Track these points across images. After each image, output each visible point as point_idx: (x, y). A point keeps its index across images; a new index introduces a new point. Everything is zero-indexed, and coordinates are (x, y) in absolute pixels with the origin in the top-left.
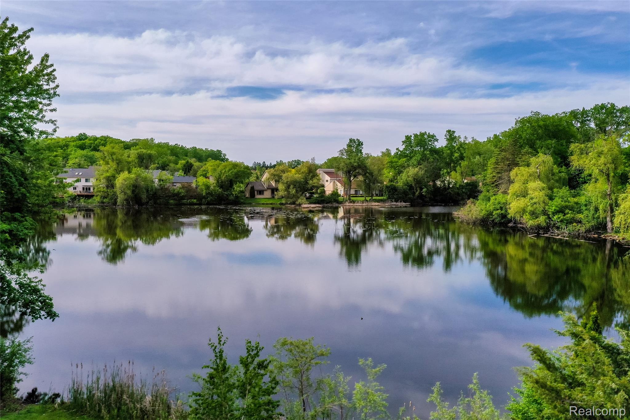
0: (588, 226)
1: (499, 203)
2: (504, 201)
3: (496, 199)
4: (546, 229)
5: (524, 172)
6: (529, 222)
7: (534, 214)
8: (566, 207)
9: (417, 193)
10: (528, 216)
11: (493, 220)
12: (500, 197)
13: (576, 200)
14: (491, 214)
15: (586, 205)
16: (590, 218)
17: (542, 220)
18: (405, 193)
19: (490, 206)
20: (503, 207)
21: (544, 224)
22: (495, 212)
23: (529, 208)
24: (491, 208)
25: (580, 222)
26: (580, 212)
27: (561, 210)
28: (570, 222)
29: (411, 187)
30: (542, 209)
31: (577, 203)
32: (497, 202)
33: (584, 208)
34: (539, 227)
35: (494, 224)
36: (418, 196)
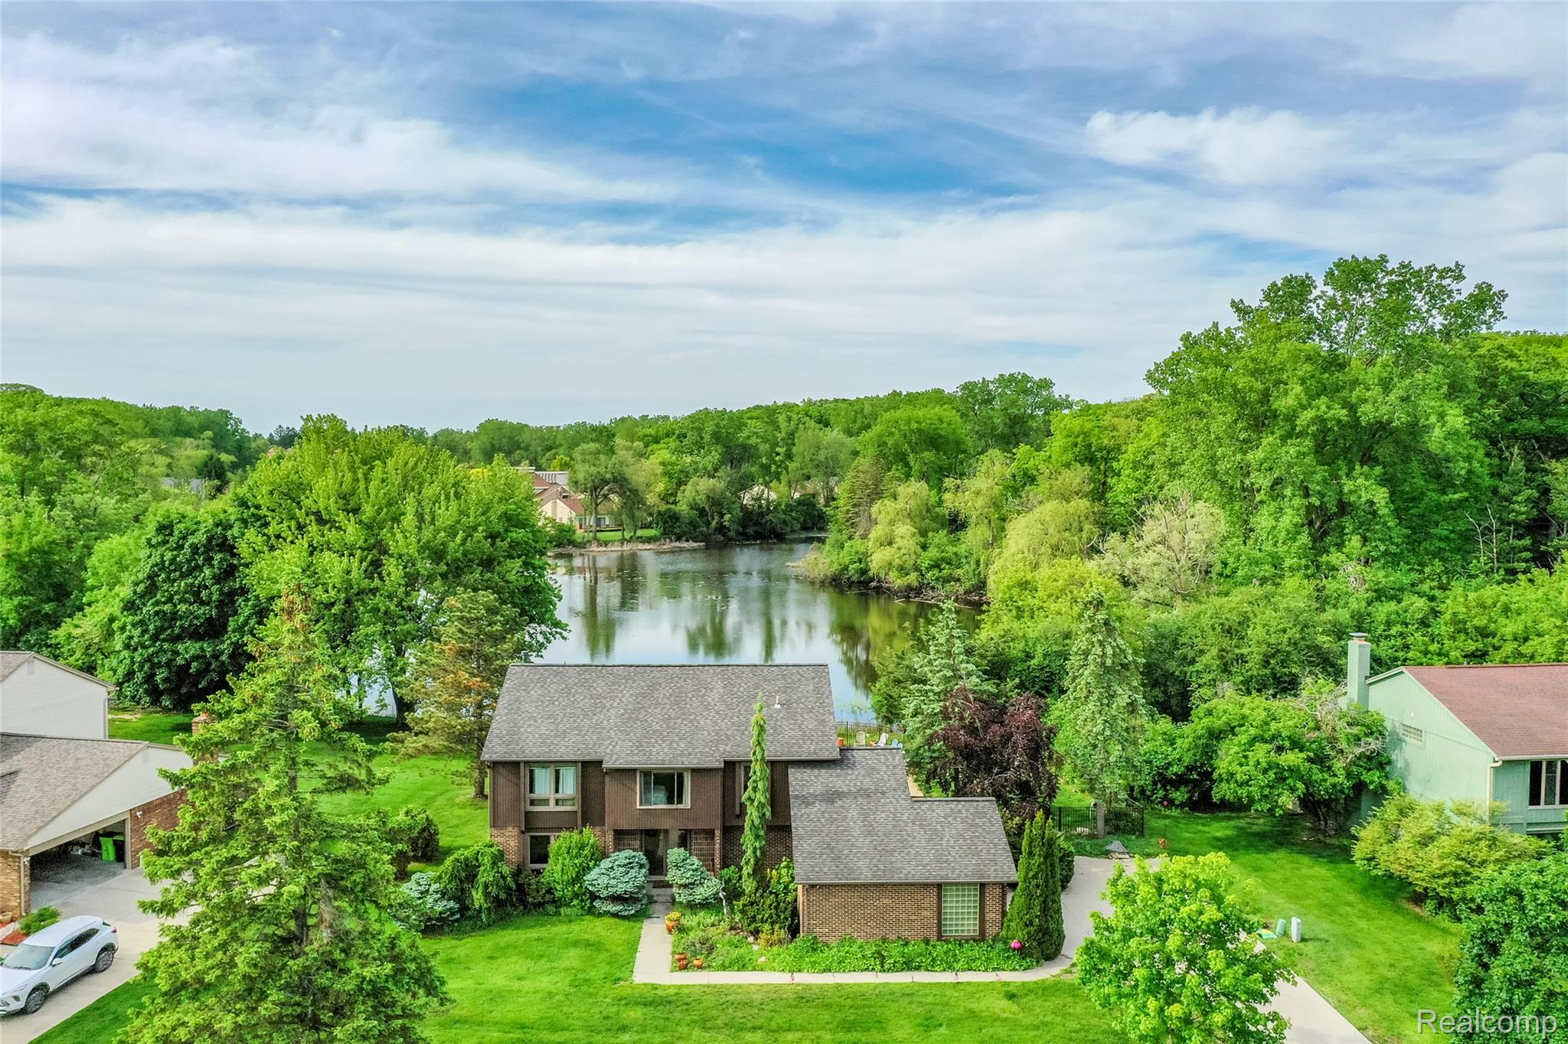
0: (968, 585)
1: (857, 553)
2: (862, 550)
3: (852, 547)
4: (918, 591)
5: (889, 509)
6: (897, 581)
7: (902, 570)
8: (943, 559)
9: (714, 523)
10: (896, 573)
11: (849, 579)
12: (857, 544)
13: (955, 549)
14: (846, 568)
15: (966, 557)
16: (971, 574)
17: (912, 578)
18: (693, 524)
19: (844, 557)
20: (863, 558)
21: (915, 584)
22: (851, 567)
23: (897, 562)
24: (847, 560)
25: (958, 580)
26: (959, 567)
27: (936, 565)
28: (947, 580)
29: (702, 512)
30: (912, 562)
31: (955, 554)
32: (853, 550)
33: (964, 561)
34: (909, 588)
35: (851, 584)
36: (716, 529)
